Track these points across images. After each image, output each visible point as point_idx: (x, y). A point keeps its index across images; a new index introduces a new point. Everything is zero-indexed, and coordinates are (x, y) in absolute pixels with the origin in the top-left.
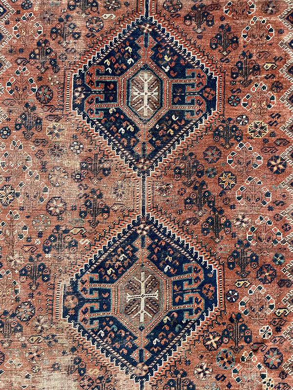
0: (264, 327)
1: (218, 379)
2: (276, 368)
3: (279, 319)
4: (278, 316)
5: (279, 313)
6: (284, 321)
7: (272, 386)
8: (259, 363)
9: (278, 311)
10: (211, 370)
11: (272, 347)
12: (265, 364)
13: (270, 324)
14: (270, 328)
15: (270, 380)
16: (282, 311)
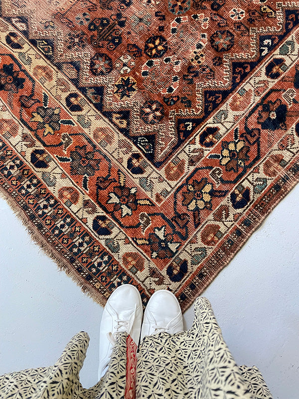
0: (240, 9)
1: (156, 15)
2: (217, 50)
3: (259, 14)
4: (261, 11)
5: (264, 9)
6: (262, 19)
7: (199, 62)
8: (206, 34)
9: (265, 7)
10: (157, 3)
11: (231, 31)
12: (211, 38)
13: (248, 11)
14: (244, 14)
15: (202, 55)
16: (269, 10)
